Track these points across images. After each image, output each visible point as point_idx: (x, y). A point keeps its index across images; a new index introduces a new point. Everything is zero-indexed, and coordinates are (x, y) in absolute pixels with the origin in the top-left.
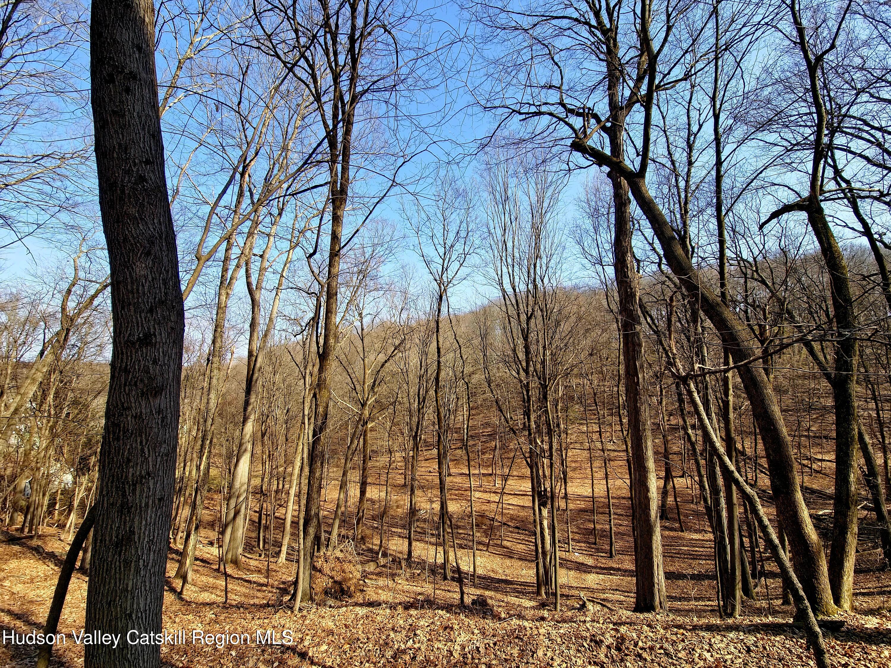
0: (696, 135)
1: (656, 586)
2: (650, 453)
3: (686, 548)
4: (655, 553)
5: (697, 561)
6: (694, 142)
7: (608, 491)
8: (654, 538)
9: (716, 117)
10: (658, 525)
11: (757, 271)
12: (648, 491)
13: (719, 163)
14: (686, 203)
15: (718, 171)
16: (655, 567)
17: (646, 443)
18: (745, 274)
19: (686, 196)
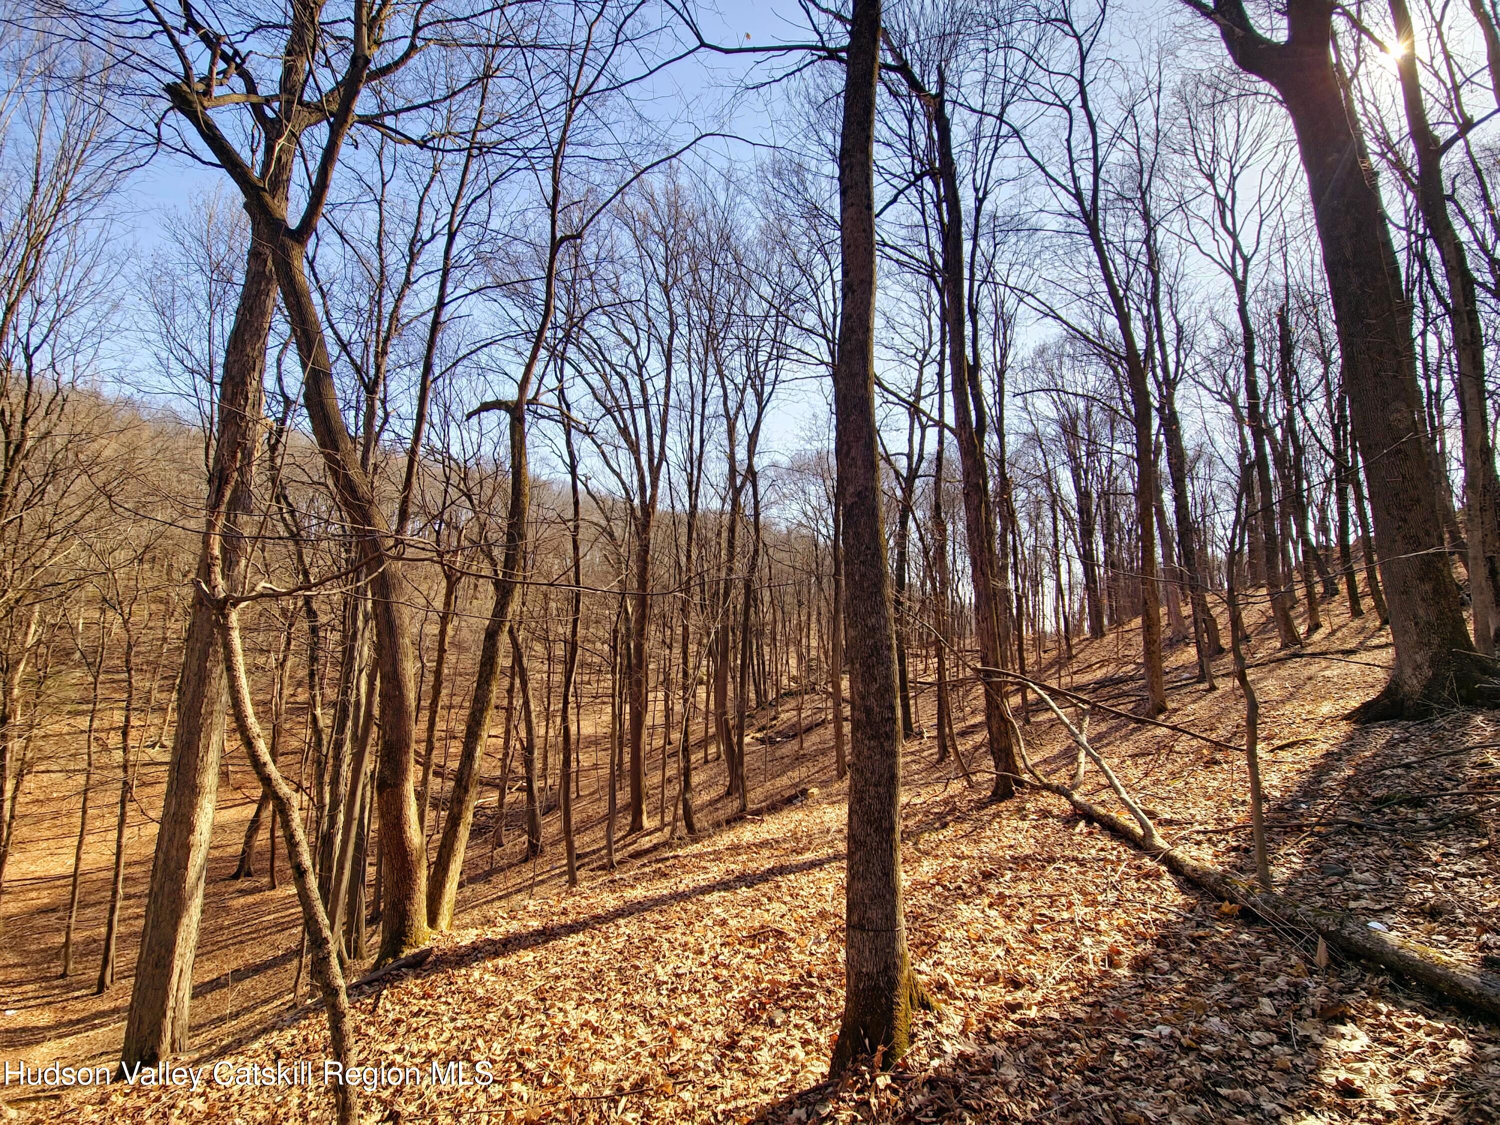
0: (424, 244)
1: (170, 1014)
2: (213, 757)
3: (272, 917)
4: (178, 951)
5: (287, 933)
6: (419, 252)
7: (118, 854)
8: (185, 920)
9: (452, 237)
10: (200, 892)
11: (464, 479)
12: (191, 829)
13: (441, 304)
14: (387, 340)
15: (437, 316)
16: (175, 979)
17: (209, 737)
18: (448, 479)
19: (389, 328)
